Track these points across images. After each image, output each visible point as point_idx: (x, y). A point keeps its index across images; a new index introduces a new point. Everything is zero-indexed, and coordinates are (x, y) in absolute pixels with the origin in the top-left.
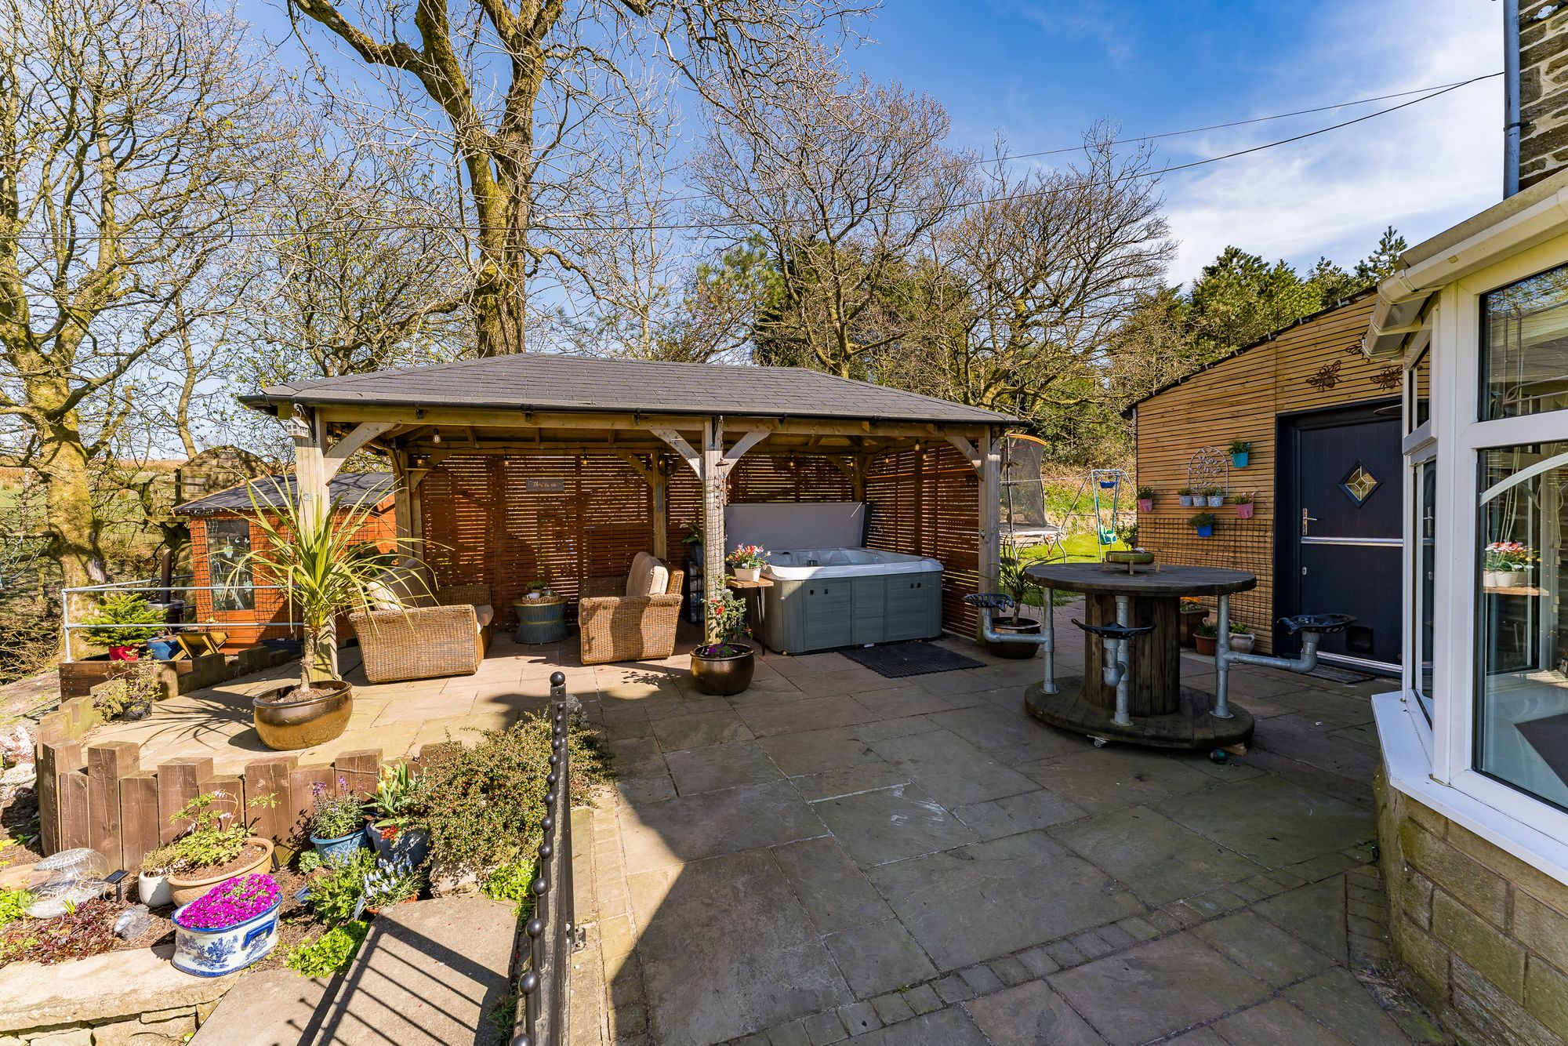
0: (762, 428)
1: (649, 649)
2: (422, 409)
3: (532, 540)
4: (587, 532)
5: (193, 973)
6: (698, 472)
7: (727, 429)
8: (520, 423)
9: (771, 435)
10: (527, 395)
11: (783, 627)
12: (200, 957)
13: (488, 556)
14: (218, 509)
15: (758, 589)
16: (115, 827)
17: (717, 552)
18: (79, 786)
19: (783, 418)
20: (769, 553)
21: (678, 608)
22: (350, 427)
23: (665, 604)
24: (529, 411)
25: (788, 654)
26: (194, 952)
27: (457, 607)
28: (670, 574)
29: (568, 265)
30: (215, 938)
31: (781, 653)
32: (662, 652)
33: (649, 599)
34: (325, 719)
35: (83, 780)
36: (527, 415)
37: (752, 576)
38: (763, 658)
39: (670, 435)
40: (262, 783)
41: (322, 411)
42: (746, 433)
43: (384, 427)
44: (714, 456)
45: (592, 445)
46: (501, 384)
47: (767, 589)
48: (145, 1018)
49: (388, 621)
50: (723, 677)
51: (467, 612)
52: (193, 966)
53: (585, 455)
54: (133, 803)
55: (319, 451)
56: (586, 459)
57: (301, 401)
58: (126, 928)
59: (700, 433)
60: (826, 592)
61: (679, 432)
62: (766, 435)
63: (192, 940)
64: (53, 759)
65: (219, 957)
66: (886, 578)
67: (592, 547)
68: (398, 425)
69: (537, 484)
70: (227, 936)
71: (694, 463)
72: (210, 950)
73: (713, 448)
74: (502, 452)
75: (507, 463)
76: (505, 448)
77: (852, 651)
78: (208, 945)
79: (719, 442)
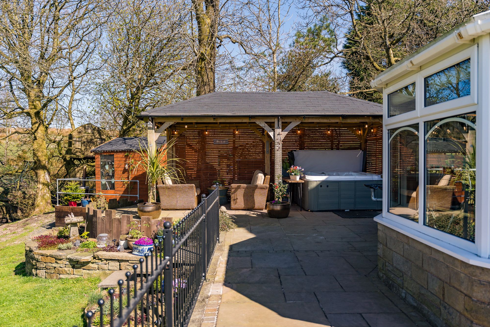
0: (298, 120)
1: (256, 206)
2: (182, 117)
3: (216, 165)
4: (237, 162)
5: (138, 255)
6: (272, 137)
7: (283, 121)
8: (212, 121)
9: (302, 123)
10: (214, 112)
11: (309, 201)
12: (139, 252)
13: (198, 171)
14: (104, 151)
15: (299, 183)
16: (111, 231)
17: (279, 167)
18: (102, 220)
19: (304, 116)
20: (303, 169)
21: (267, 190)
22: (162, 124)
23: (262, 188)
24: (214, 117)
25: (311, 211)
26: (138, 251)
27: (190, 185)
28: (265, 177)
29: (234, 42)
30: (142, 247)
31: (308, 211)
32: (261, 207)
33: (257, 186)
34: (155, 212)
35: (104, 219)
36: (214, 118)
37: (296, 179)
38: (300, 212)
39: (262, 124)
40: (145, 222)
41: (155, 119)
42: (291, 122)
43: (171, 123)
44: (278, 131)
45: (240, 125)
46: (206, 107)
47: (303, 183)
48: (130, 261)
49: (169, 188)
50: (278, 211)
51: (193, 186)
52: (138, 254)
53: (237, 129)
54: (115, 224)
55: (154, 131)
56: (237, 131)
57: (151, 116)
58: (120, 249)
59: (274, 123)
60: (328, 186)
61: (266, 123)
62: (299, 123)
63: (137, 248)
64: (97, 213)
65: (143, 252)
66: (355, 182)
67: (239, 168)
68: (175, 122)
69: (218, 141)
70: (145, 247)
71: (271, 134)
72: (141, 250)
73: (278, 127)
74: (205, 128)
75: (207, 133)
76: (206, 127)
77: (339, 212)
78: (141, 249)
79: (280, 126)
